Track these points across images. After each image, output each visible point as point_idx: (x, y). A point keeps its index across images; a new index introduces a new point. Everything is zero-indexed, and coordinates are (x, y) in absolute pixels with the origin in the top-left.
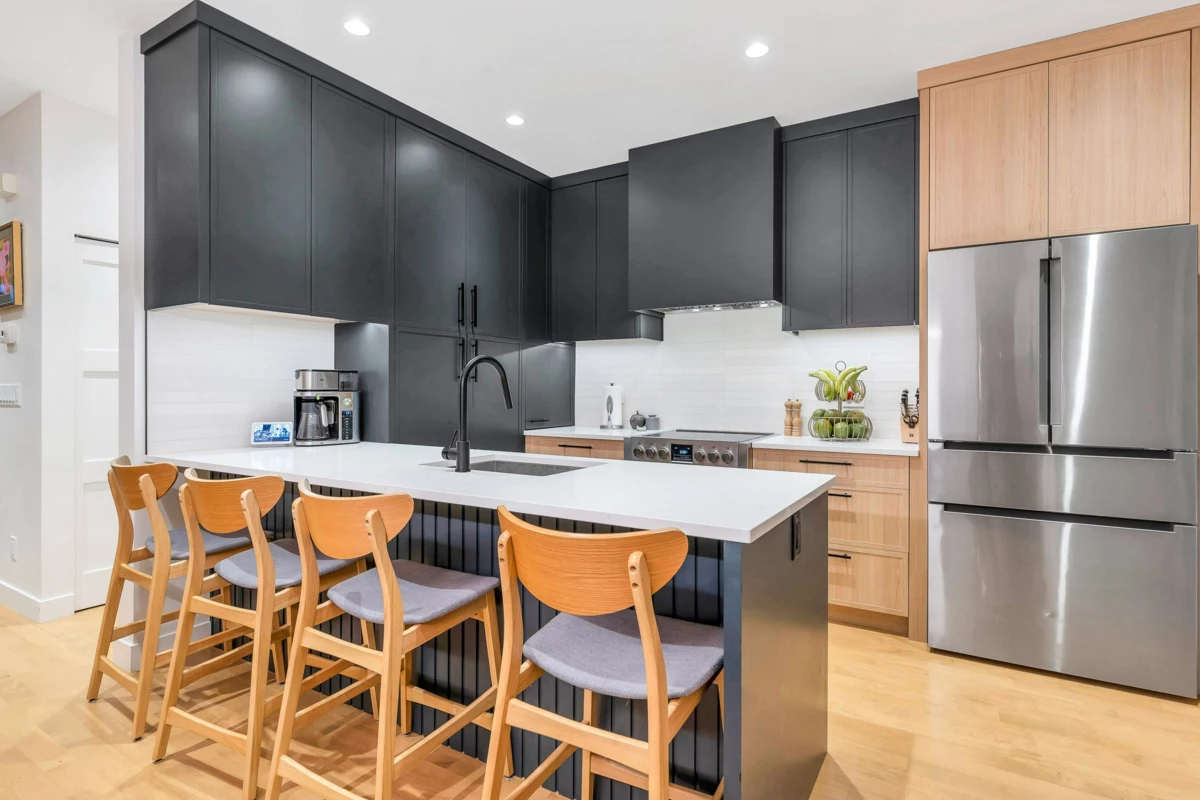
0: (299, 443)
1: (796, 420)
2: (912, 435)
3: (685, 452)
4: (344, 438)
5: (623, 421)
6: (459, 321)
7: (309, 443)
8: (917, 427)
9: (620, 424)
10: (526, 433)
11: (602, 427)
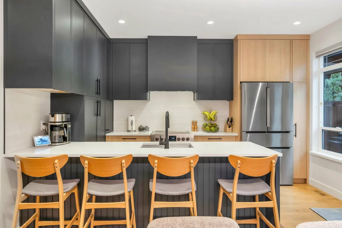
0: (53, 144)
1: (196, 127)
2: (229, 130)
3: (173, 138)
4: (69, 141)
5: (136, 129)
6: (96, 93)
7: (57, 144)
8: (231, 128)
9: (135, 130)
10: (107, 135)
11: (128, 131)
